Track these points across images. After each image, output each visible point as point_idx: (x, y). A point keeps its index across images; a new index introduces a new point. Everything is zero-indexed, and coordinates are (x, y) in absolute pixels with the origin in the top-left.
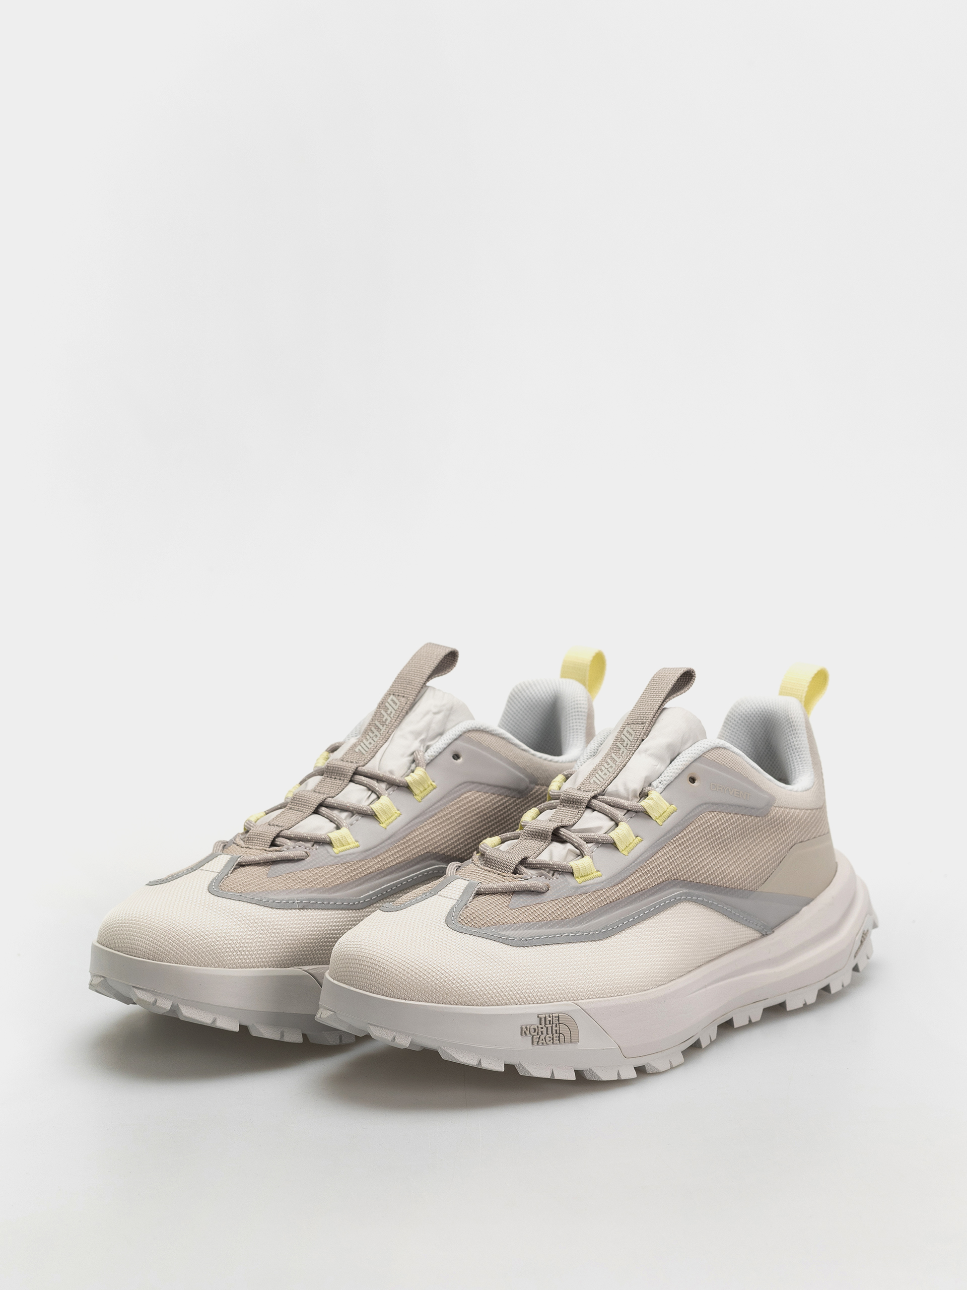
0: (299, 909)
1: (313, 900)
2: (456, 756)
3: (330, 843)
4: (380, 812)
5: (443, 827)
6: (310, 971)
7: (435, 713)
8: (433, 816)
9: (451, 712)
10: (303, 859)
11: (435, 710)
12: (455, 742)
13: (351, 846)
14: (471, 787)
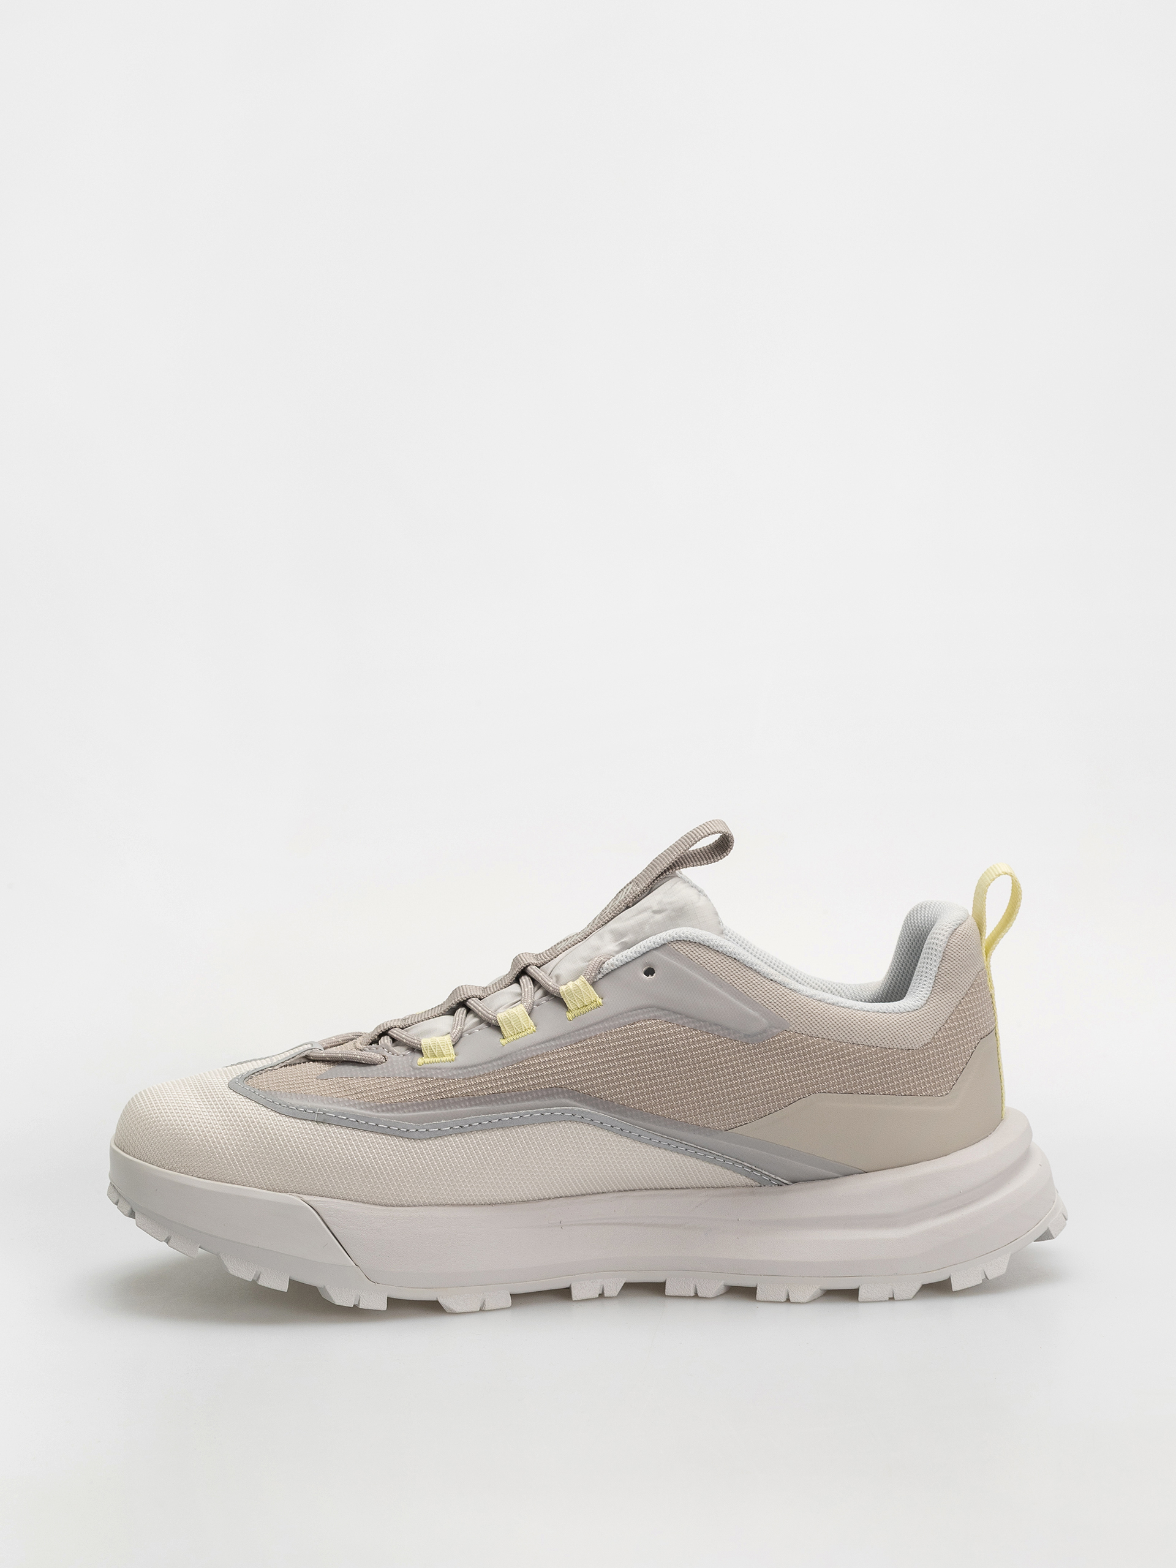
0: (316, 1122)
1: (343, 1114)
2: (649, 972)
3: (420, 1051)
4: (504, 1023)
5: (591, 1058)
6: (311, 1203)
7: (655, 912)
8: (580, 1042)
9: (679, 914)
10: (375, 1065)
11: (656, 908)
12: (654, 952)
13: (448, 1058)
14: (657, 1014)
